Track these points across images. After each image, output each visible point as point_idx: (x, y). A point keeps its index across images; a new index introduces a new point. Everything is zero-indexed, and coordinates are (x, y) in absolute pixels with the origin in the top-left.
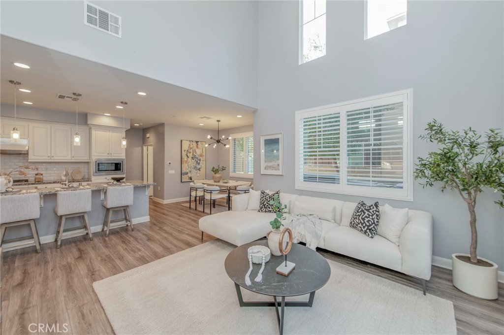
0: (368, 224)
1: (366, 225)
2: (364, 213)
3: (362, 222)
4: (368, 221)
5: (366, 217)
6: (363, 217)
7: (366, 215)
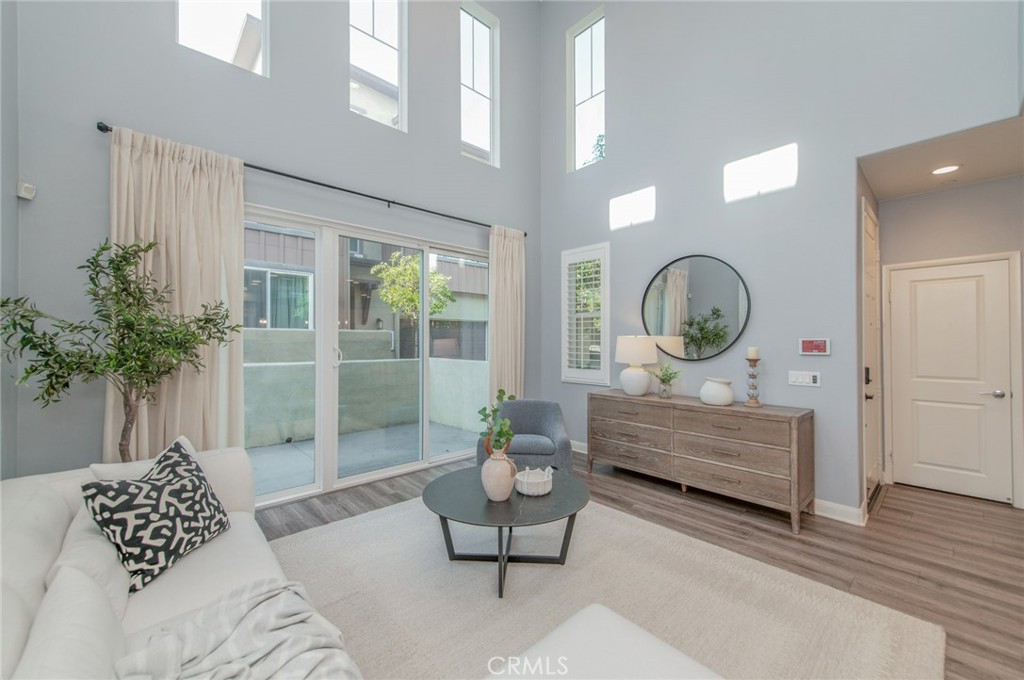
0: (160, 542)
1: (156, 550)
2: (123, 523)
3: (136, 551)
4: (156, 534)
5: (137, 528)
6: (128, 536)
7: (132, 522)
